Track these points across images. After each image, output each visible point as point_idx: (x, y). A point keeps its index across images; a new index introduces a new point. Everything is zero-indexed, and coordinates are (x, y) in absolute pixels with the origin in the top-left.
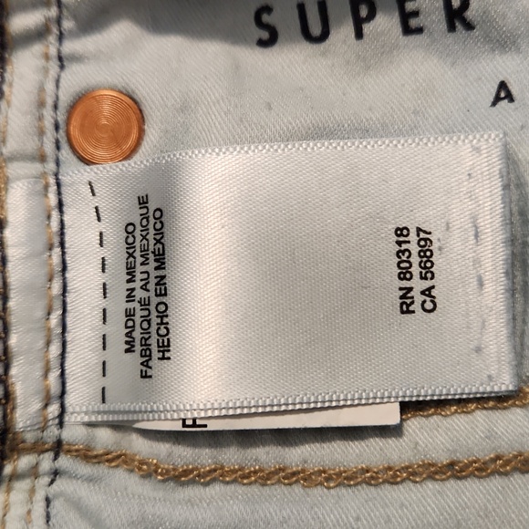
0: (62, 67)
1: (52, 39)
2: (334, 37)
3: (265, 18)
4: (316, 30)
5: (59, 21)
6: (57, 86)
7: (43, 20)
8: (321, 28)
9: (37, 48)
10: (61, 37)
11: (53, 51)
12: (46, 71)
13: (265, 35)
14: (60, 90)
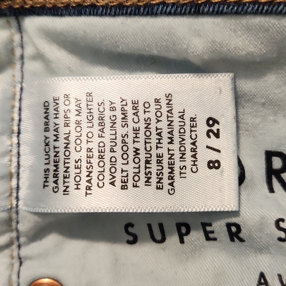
0: (21, 264)
1: (15, 247)
2: (168, 241)
3: (130, 229)
4: (158, 237)
5: (18, 238)
6: (19, 277)
7: (9, 238)
8: (161, 236)
9: (7, 252)
10: (19, 246)
11: (15, 254)
12: (12, 265)
13: (131, 238)
14: (20, 279)
